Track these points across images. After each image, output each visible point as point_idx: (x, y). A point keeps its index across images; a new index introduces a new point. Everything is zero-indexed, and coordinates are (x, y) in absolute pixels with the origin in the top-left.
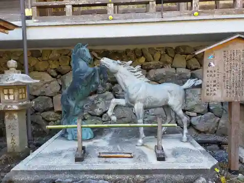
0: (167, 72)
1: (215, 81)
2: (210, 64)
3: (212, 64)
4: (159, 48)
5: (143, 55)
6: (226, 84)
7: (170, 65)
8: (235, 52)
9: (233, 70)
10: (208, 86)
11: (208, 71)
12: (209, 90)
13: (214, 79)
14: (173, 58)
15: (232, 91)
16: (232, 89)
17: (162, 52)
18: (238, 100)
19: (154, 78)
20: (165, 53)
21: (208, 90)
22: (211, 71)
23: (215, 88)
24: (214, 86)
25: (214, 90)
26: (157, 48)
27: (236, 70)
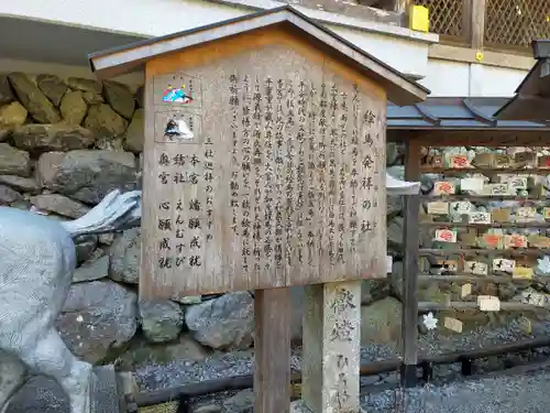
0: (105, 165)
1: (196, 206)
2: (170, 125)
3: (182, 127)
4: (79, 80)
5: (16, 96)
6: (240, 217)
7: (117, 142)
8: (274, 86)
9: (265, 160)
10: (165, 225)
11: (164, 160)
12: (173, 242)
13: (194, 193)
14: (129, 120)
15: (261, 244)
16: (264, 237)
17: (90, 97)
18: (284, 279)
19: (58, 181)
20: (101, 99)
21: (164, 244)
22: (180, 160)
23: (196, 232)
24: (194, 224)
25: (195, 242)
26: (70, 79)
27: (279, 160)
